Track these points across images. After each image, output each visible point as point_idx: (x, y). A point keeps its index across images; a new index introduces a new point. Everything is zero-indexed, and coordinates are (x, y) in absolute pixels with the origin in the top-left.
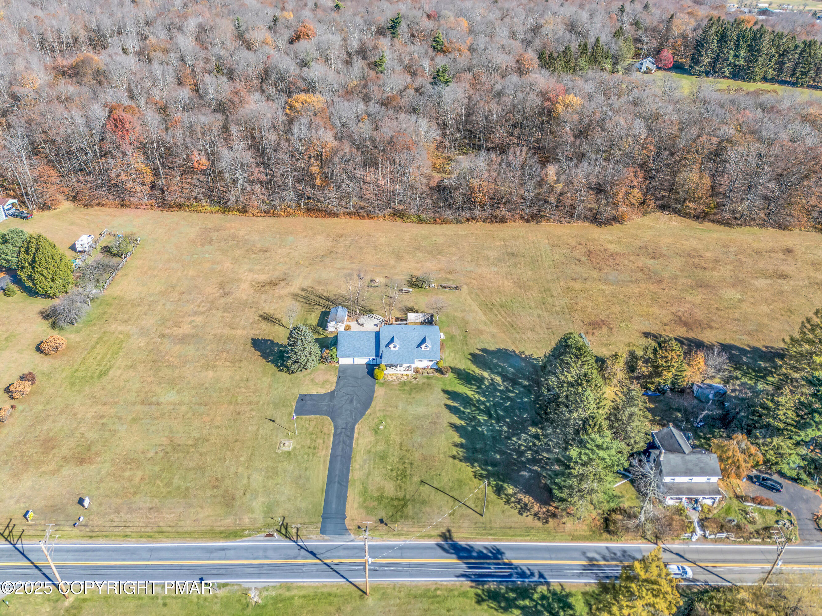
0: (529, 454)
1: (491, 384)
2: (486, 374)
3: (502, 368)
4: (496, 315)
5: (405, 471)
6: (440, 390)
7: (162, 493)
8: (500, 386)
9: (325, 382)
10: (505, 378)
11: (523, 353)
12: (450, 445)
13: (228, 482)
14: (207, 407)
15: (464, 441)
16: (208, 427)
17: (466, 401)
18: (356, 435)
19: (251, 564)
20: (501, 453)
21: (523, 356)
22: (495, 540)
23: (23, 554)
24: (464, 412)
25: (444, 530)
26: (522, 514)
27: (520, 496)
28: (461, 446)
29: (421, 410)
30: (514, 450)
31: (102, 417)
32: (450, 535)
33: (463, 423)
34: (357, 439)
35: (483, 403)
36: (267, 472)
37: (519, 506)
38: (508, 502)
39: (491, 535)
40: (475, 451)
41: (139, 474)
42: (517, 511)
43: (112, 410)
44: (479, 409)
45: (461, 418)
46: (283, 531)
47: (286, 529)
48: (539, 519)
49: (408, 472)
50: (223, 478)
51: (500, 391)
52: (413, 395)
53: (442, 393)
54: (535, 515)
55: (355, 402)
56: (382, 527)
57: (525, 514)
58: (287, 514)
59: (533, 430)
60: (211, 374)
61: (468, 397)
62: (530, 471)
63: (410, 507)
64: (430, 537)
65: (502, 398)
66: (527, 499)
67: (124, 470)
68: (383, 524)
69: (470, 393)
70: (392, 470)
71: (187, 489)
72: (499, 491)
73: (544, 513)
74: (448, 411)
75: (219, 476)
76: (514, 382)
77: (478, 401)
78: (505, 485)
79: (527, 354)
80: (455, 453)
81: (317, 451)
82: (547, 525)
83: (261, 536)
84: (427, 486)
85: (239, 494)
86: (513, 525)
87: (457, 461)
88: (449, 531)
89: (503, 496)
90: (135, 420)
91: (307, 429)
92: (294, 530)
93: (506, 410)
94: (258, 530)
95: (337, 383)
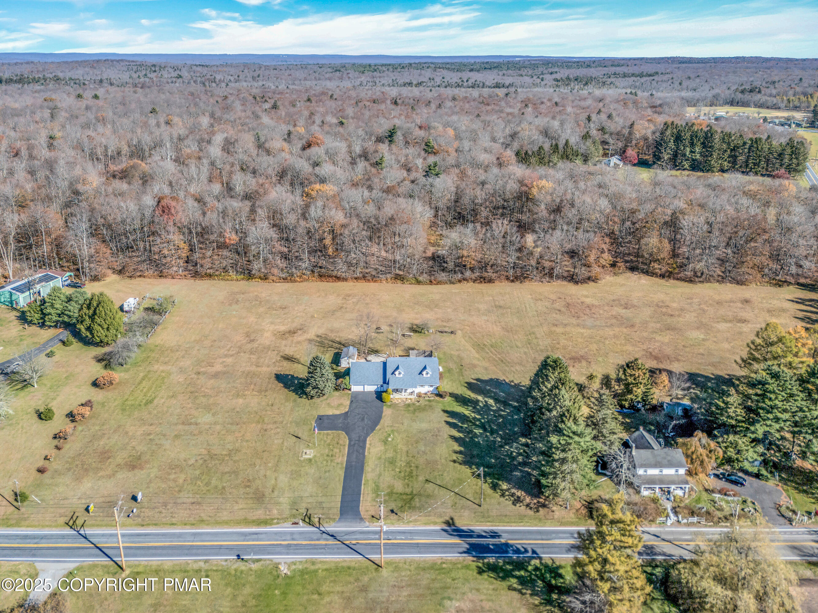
0: (520, 459)
1: (484, 406)
2: (480, 398)
3: (495, 393)
4: (487, 353)
5: (412, 473)
6: (440, 410)
7: (202, 491)
8: (493, 407)
9: (340, 405)
10: (497, 400)
11: (512, 381)
12: (451, 452)
13: (258, 482)
14: (239, 426)
15: (462, 449)
16: (239, 441)
17: (463, 418)
18: (368, 446)
19: (281, 545)
20: (497, 458)
21: (513, 384)
22: (492, 526)
23: (85, 538)
24: (462, 427)
25: (447, 518)
26: (515, 505)
27: (513, 491)
28: (460, 452)
29: (424, 426)
30: (507, 455)
31: (150, 434)
32: (453, 522)
33: (461, 435)
34: (369, 449)
35: (479, 420)
36: (292, 474)
37: (512, 499)
38: (503, 495)
39: (489, 522)
40: (472, 456)
41: (183, 476)
42: (511, 502)
43: (157, 429)
44: (474, 424)
45: (459, 431)
46: (307, 520)
47: (310, 518)
48: (531, 508)
49: (414, 473)
50: (254, 479)
51: (493, 411)
52: (417, 414)
53: (442, 413)
54: (527, 505)
55: (366, 420)
56: (393, 516)
57: (518, 505)
58: (309, 506)
59: (523, 440)
60: (241, 401)
61: (465, 415)
62: (521, 471)
63: (417, 500)
64: (435, 523)
65: (495, 416)
66: (519, 493)
67: (169, 474)
68: (394, 514)
69: (467, 413)
70: (400, 472)
71: (224, 488)
72: (494, 487)
73: (535, 504)
74: (448, 426)
75: (251, 478)
76: (505, 404)
77: (474, 418)
78: (500, 483)
79: (516, 382)
80: (455, 458)
81: (334, 458)
82: (538, 514)
83: (288, 524)
84: (431, 484)
85: (267, 492)
86: (508, 513)
87: (457, 465)
88: (452, 519)
89: (498, 491)
90: (177, 437)
91: (325, 441)
92: (317, 520)
93: (498, 425)
94: (285, 520)
95: (350, 406)
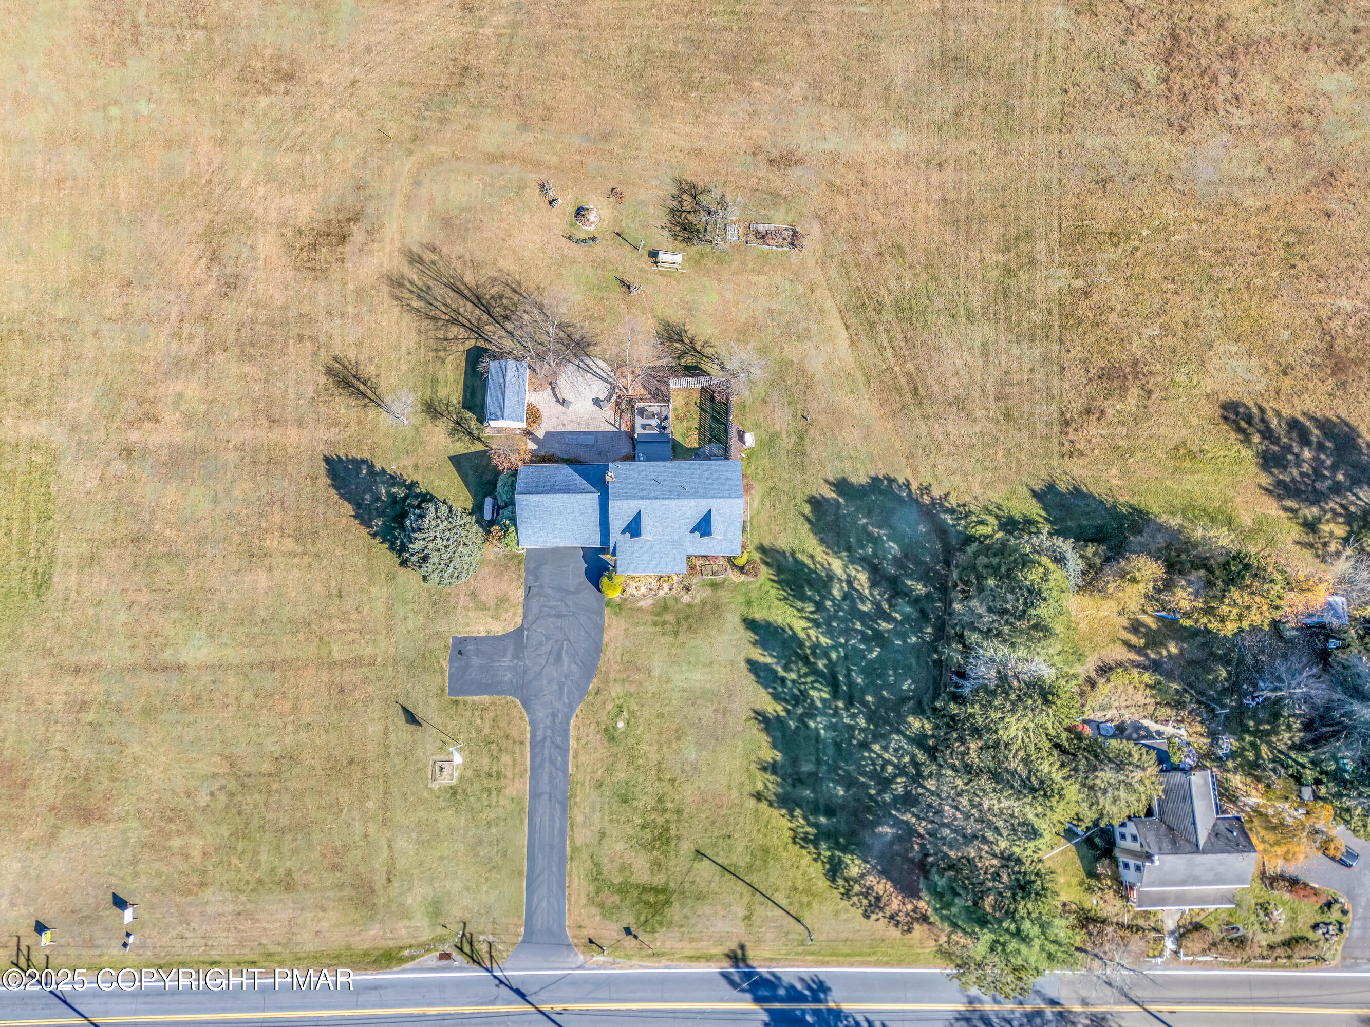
0: (899, 787)
1: (845, 597)
2: (837, 566)
3: (876, 542)
5: (668, 830)
6: (737, 620)
7: (248, 882)
8: (863, 599)
9: (502, 601)
10: (876, 574)
11: (927, 489)
12: (753, 767)
13: (355, 855)
14: (277, 674)
15: (779, 756)
16: (290, 728)
18: (573, 743)
19: (425, 1015)
20: (849, 782)
21: (926, 500)
22: (817, 963)
23: (65, 1002)
24: (783, 680)
25: (733, 945)
26: (868, 917)
27: (871, 880)
28: (772, 768)
29: (697, 677)
30: (874, 775)
31: (84, 706)
32: (743, 954)
33: (780, 710)
34: (576, 757)
35: (825, 653)
36: (420, 833)
37: (865, 902)
38: (847, 895)
39: (812, 954)
40: (798, 780)
41: (197, 843)
42: (860, 911)
43: (96, 688)
44: (815, 672)
45: (776, 697)
46: (467, 949)
47: (471, 944)
48: (897, 924)
49: (673, 832)
50: (346, 848)
51: (863, 616)
52: (682, 638)
53: (741, 627)
54: (892, 917)
55: (565, 659)
56: (629, 942)
57: (874, 917)
58: (467, 917)
59: (916, 723)
61: (794, 636)
62: (898, 823)
63: (676, 905)
64: (709, 958)
65: (864, 638)
66: (882, 886)
67: (168, 837)
68: (630, 937)
69: (799, 625)
70: (643, 827)
71: (289, 873)
72: (834, 870)
73: (907, 914)
74: (752, 677)
75: (338, 843)
76: (896, 589)
77: (816, 646)
78: (847, 858)
79: (936, 492)
80: (760, 786)
81: (503, 782)
82: (909, 936)
83: (431, 959)
84: (706, 862)
85: (379, 881)
86: (851, 936)
87: (763, 806)
88: (742, 947)
89: (841, 882)
90: (148, 712)
91: (479, 730)
92: (484, 948)
93: (868, 669)
94: (426, 948)
95: (526, 606)
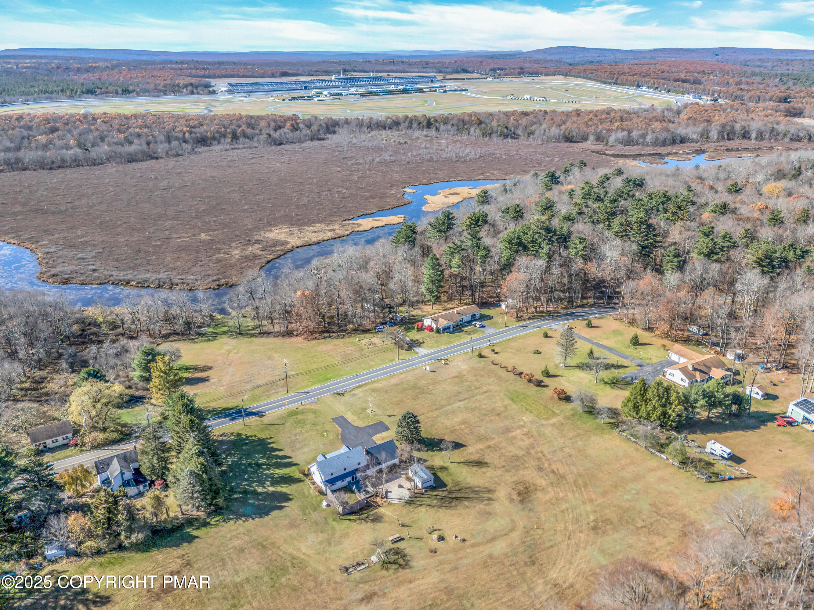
1: (264, 483)
2: (271, 489)
3: (259, 500)
6: (300, 464)
8: (257, 485)
10: (255, 493)
11: (244, 521)
12: (276, 442)
15: (269, 446)
17: (279, 466)
18: (337, 427)
20: (242, 450)
21: (243, 518)
22: (235, 422)
24: (277, 459)
27: (226, 438)
28: (270, 443)
29: (306, 450)
30: (234, 455)
32: (260, 417)
33: (274, 454)
34: (335, 426)
35: (265, 470)
40: (260, 445)
44: (268, 465)
45: (277, 455)
46: (340, 394)
49: (295, 425)
51: (255, 482)
53: (297, 462)
57: (222, 434)
61: (278, 469)
63: (286, 416)
64: (270, 413)
65: (252, 478)
66: (222, 438)
69: (278, 471)
70: (305, 422)
72: (239, 435)
74: (288, 456)
76: (245, 492)
77: (269, 469)
78: (235, 438)
79: (240, 521)
80: (272, 439)
84: (281, 423)
87: (269, 437)
89: (236, 434)
93: (247, 472)
